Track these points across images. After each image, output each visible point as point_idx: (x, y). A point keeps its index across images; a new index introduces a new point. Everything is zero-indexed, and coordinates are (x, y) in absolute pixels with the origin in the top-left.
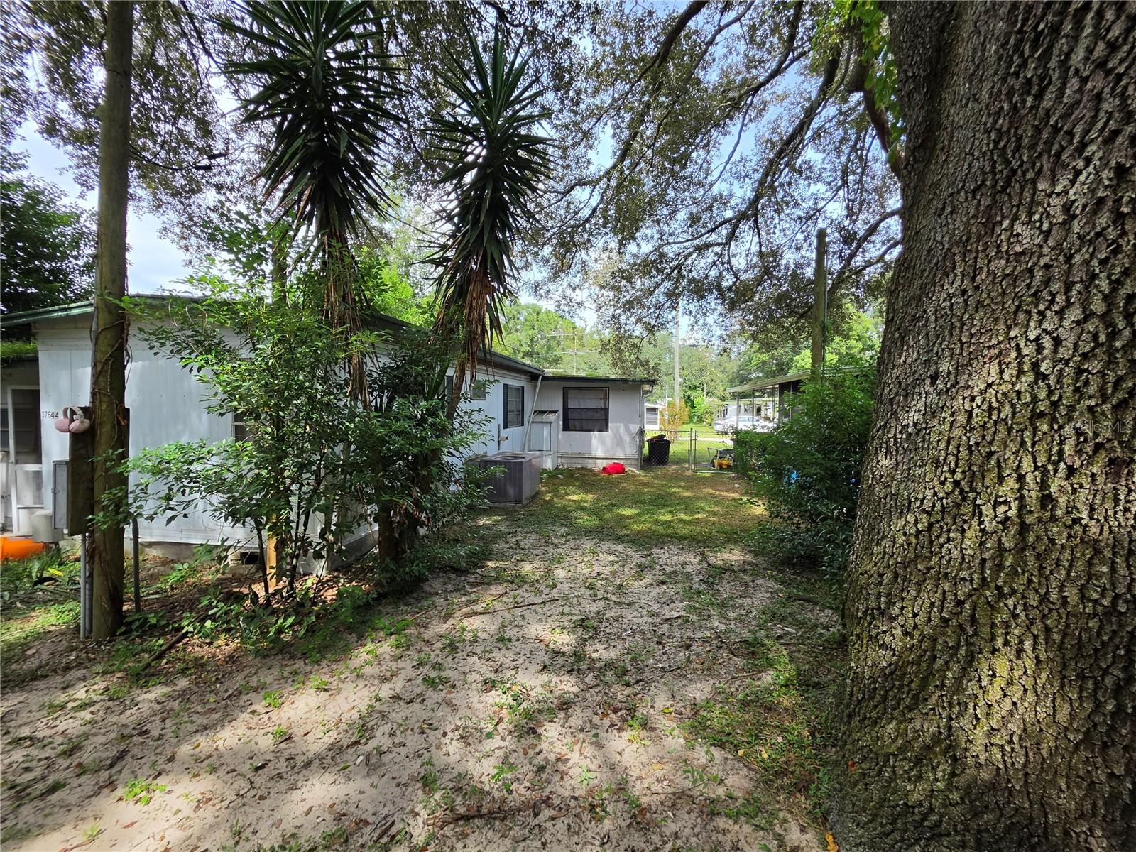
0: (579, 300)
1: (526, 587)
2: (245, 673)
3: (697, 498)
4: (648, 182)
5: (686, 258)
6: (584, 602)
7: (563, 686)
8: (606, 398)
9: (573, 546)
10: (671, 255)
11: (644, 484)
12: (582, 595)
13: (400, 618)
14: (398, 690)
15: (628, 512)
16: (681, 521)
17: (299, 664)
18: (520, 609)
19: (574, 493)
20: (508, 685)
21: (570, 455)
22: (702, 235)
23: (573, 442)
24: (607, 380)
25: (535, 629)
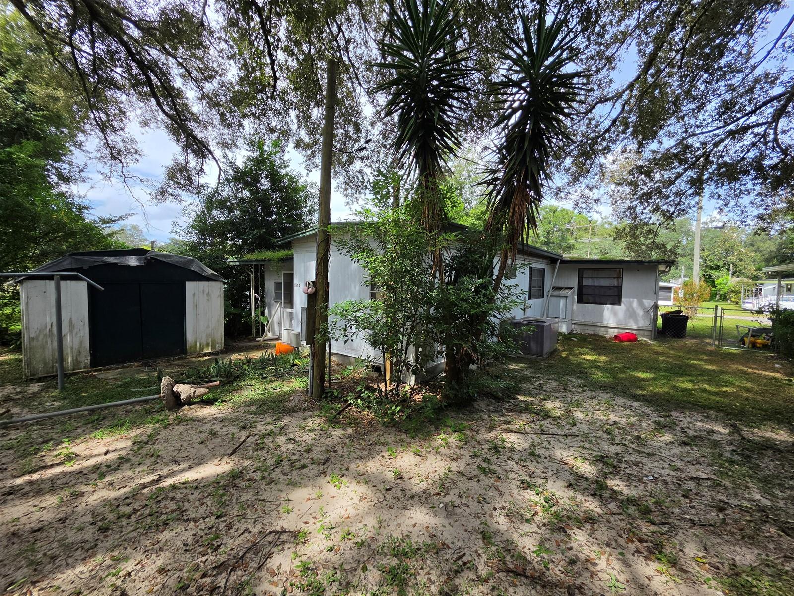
0: (595, 197)
1: (549, 420)
2: (378, 433)
3: (723, 372)
4: (675, 82)
5: (716, 145)
6: (603, 443)
7: (587, 504)
8: (620, 277)
9: (589, 395)
10: (697, 145)
11: (658, 353)
12: (600, 437)
13: (460, 422)
14: (462, 469)
15: (643, 375)
16: (704, 391)
17: (404, 436)
18: (546, 436)
19: (587, 354)
20: (540, 489)
21: (583, 322)
22: (739, 119)
23: (586, 313)
24: (621, 262)
25: (560, 453)
